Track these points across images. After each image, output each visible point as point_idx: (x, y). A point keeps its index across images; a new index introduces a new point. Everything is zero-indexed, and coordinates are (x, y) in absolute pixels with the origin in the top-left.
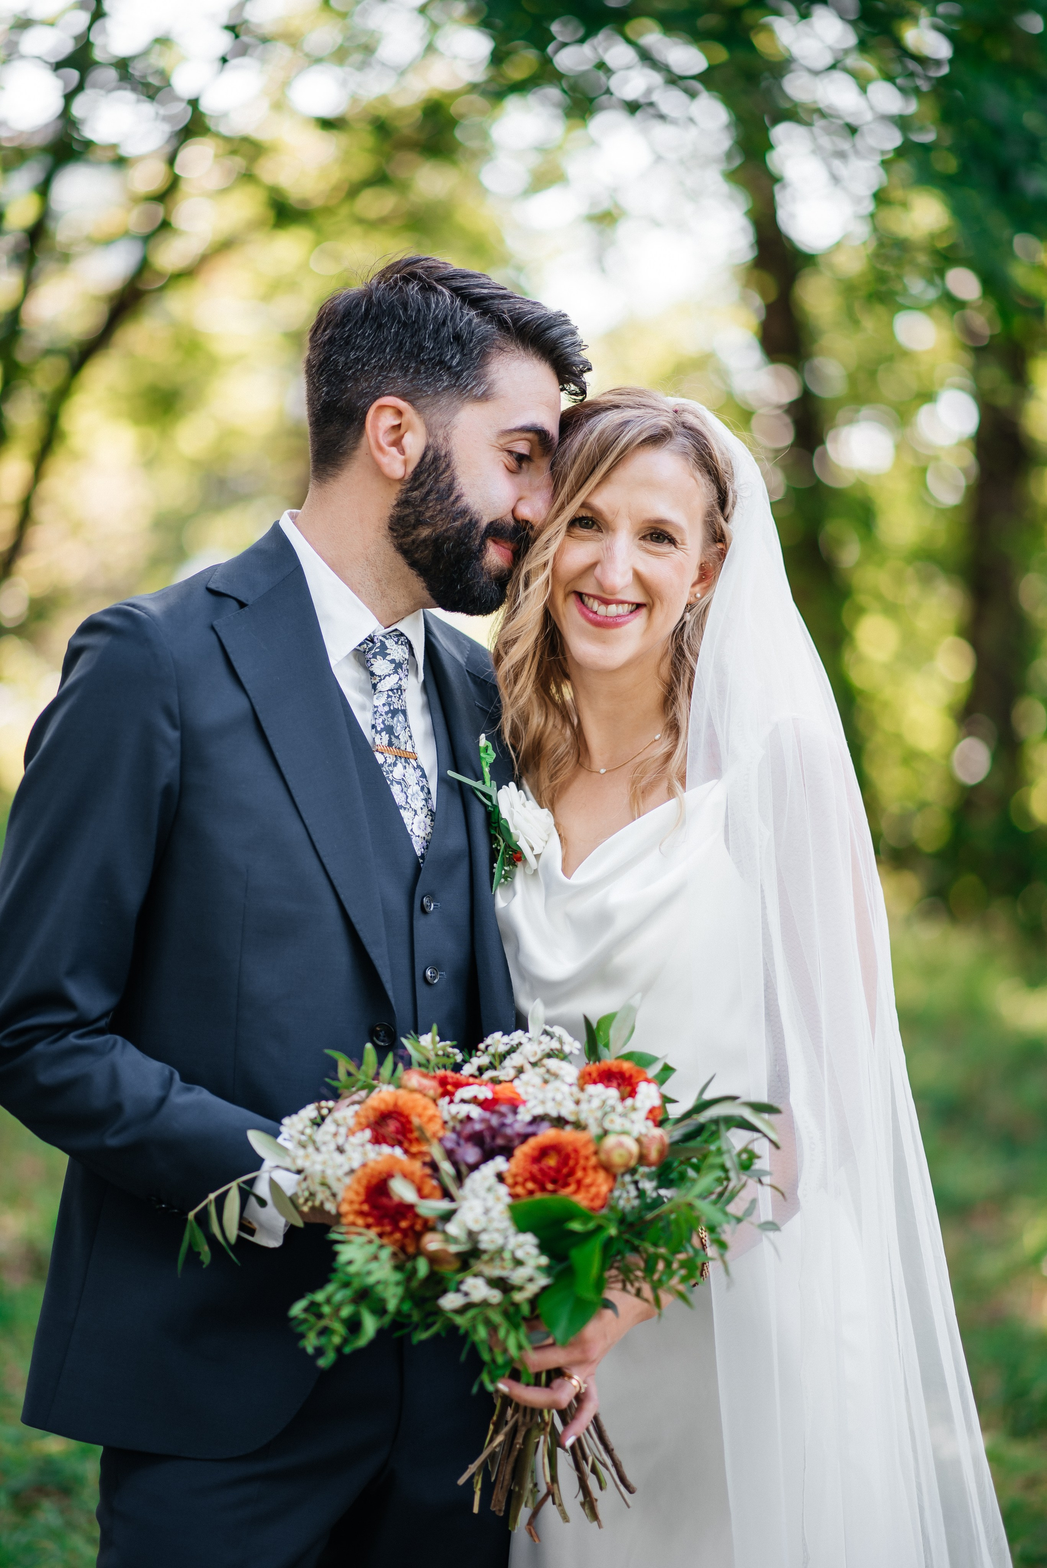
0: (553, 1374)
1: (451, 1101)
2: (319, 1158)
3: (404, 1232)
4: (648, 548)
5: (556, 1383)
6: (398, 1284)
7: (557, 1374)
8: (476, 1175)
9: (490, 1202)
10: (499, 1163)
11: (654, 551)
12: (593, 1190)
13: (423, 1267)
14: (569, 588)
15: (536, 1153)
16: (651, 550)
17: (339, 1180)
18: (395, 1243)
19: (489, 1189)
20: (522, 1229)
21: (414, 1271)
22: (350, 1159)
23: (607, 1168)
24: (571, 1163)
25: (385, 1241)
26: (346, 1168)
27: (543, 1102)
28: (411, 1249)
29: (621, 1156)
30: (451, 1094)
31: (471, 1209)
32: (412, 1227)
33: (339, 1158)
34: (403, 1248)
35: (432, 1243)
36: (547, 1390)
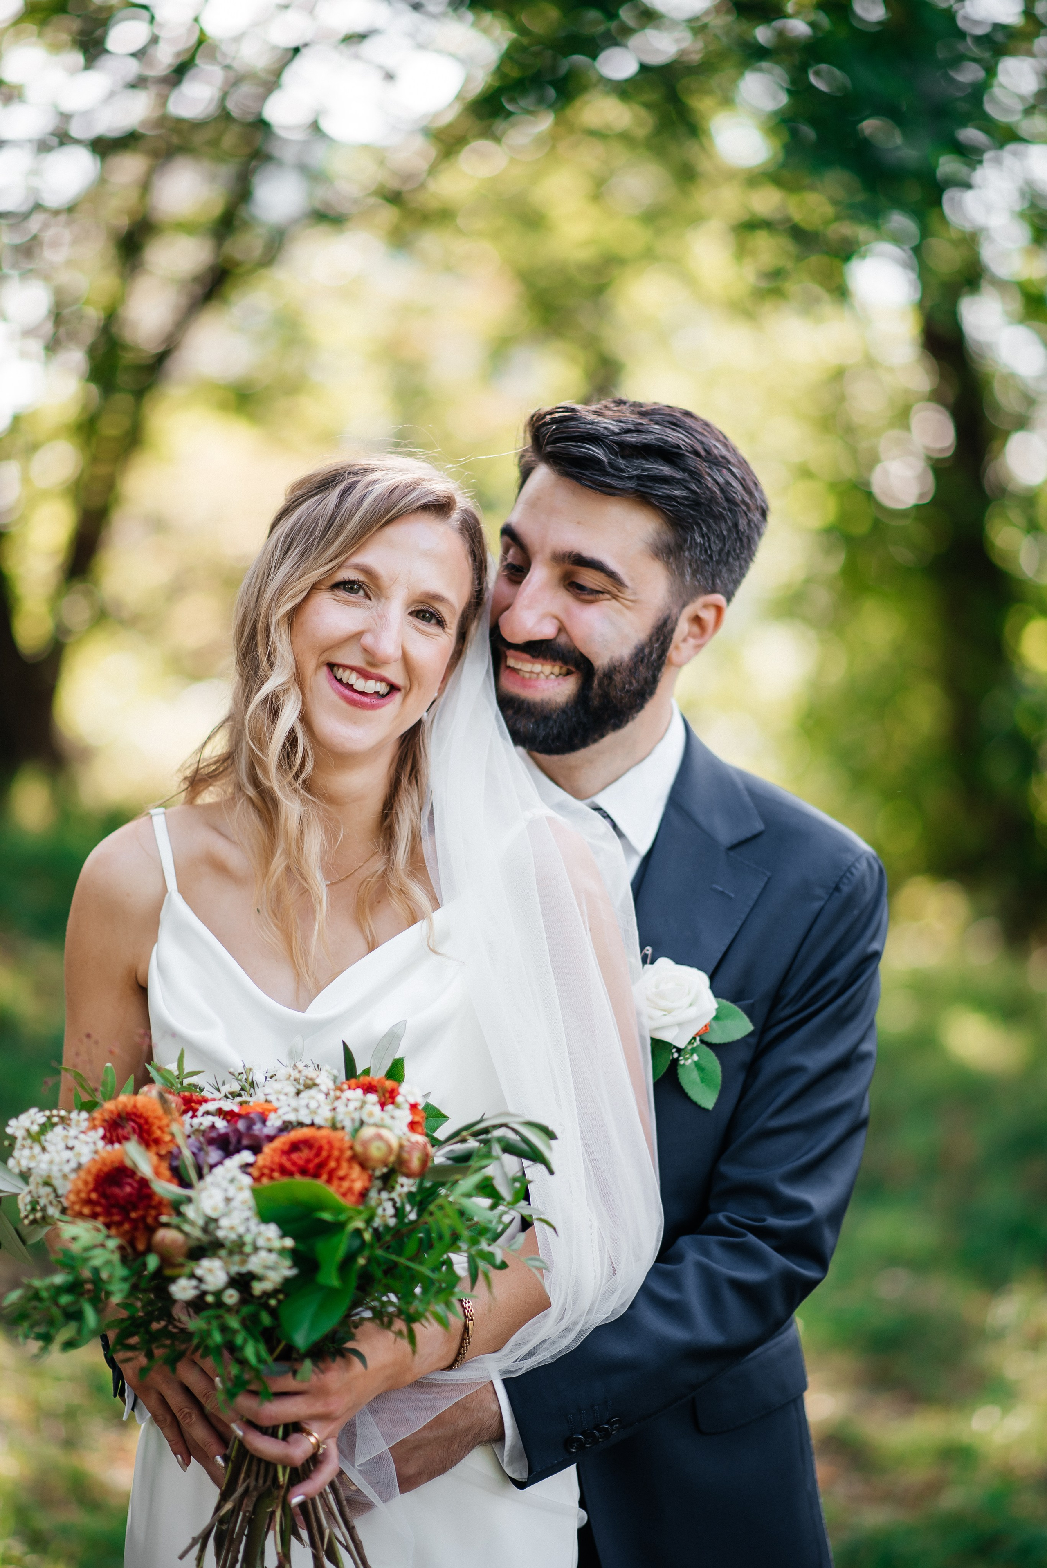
0: (291, 1428)
1: (194, 1116)
2: (46, 1157)
3: (134, 1223)
4: (417, 625)
5: (295, 1437)
6: (124, 1279)
7: (295, 1428)
8: (218, 1170)
9: (231, 1193)
10: (246, 1156)
11: (424, 630)
12: (346, 1184)
13: (153, 1262)
14: (322, 658)
15: (286, 1148)
16: (421, 628)
17: (65, 1177)
18: (122, 1235)
19: (232, 1180)
20: (265, 1217)
21: (144, 1265)
22: (79, 1154)
23: (362, 1161)
24: (324, 1154)
25: (113, 1232)
26: (73, 1164)
27: (296, 1110)
28: (141, 1247)
29: (379, 1149)
30: (195, 1111)
31: (210, 1197)
32: (143, 1218)
33: (68, 1154)
34: (132, 1242)
35: (165, 1236)
36: (283, 1444)
